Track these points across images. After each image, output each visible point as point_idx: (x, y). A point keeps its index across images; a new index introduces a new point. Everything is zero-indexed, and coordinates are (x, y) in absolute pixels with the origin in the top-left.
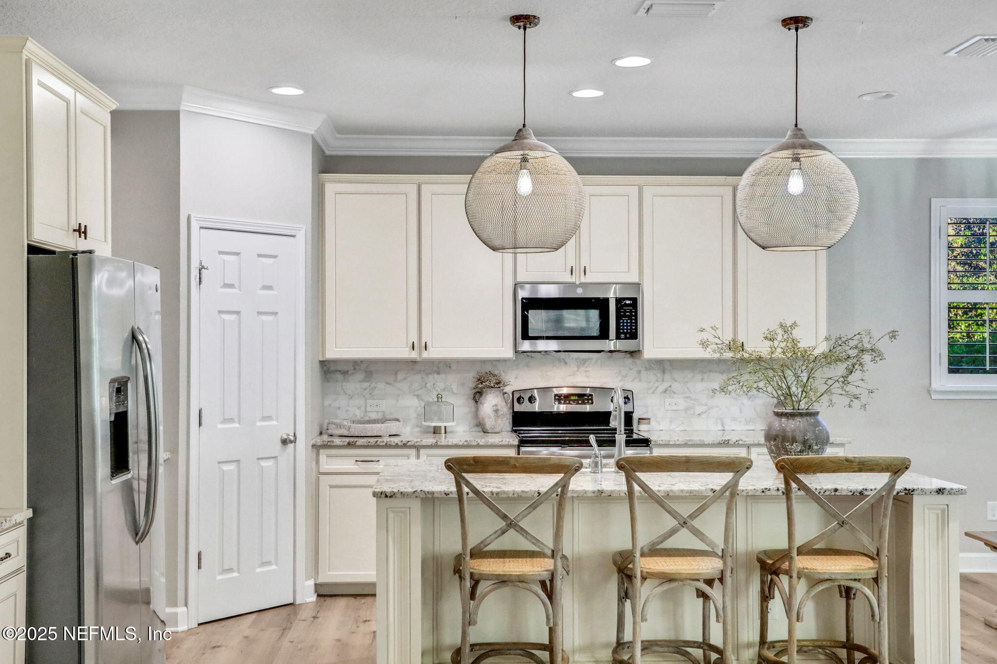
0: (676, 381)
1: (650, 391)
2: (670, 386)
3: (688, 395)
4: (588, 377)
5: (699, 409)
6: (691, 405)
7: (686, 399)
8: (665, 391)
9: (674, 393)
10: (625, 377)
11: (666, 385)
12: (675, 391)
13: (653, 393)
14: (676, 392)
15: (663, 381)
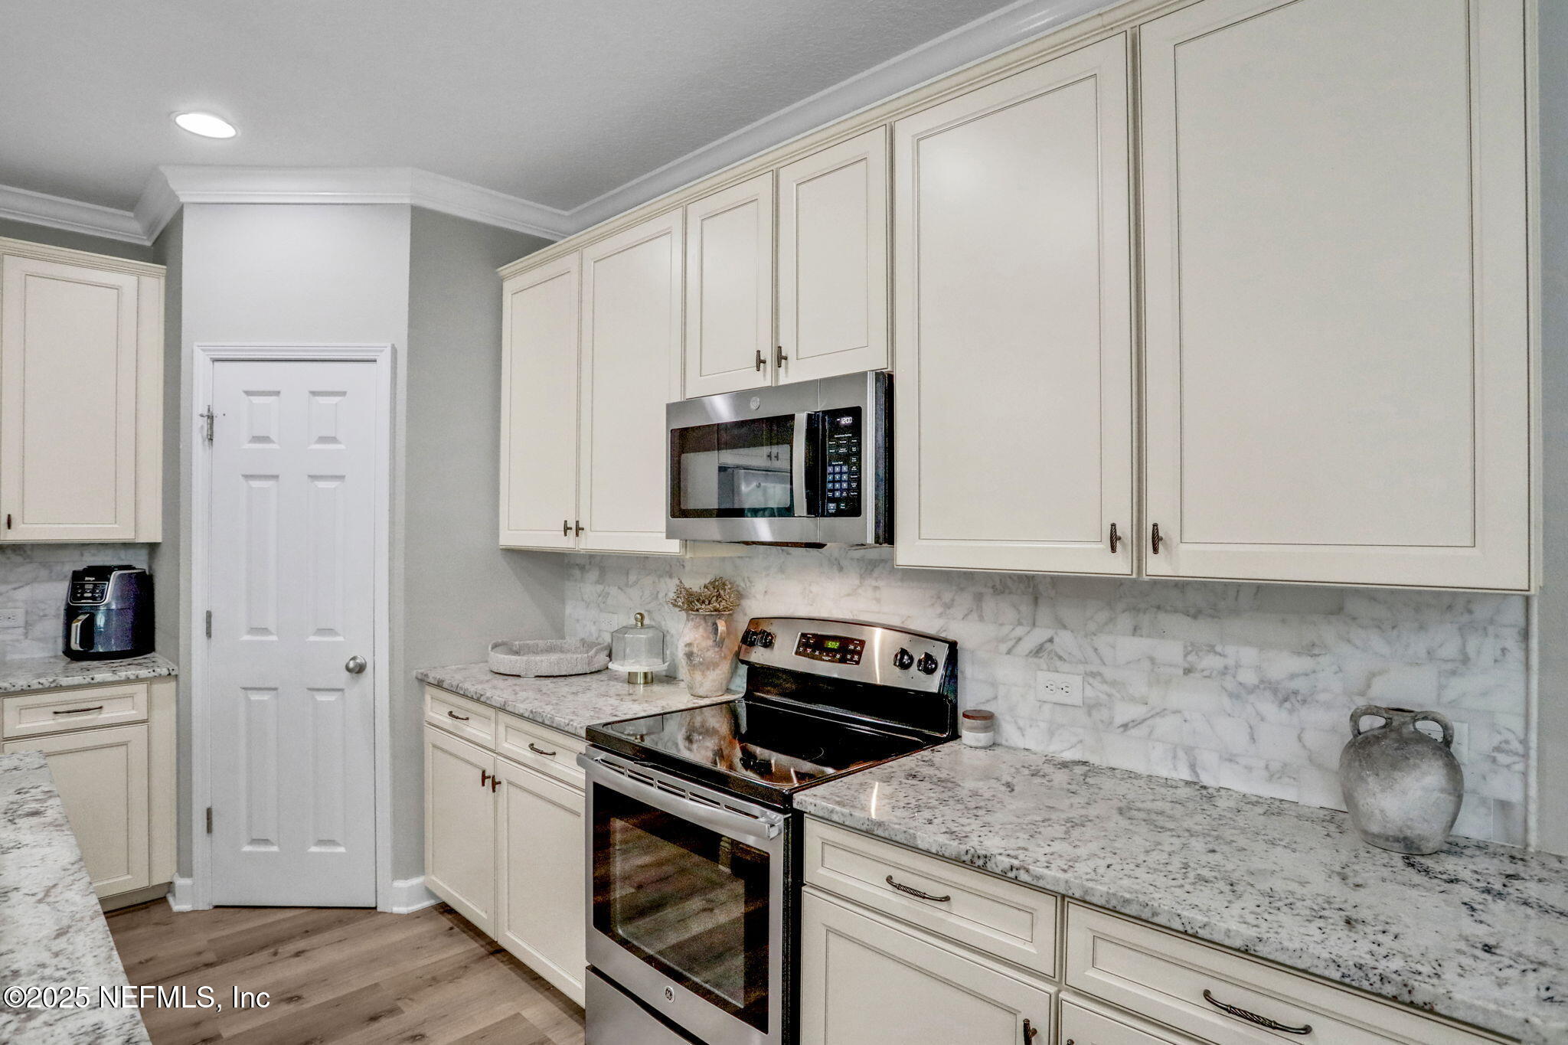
0: (1065, 627)
1: (1004, 648)
2: (1051, 640)
3: (1095, 670)
4: (878, 601)
5: (1125, 712)
6: (1103, 697)
7: (1091, 680)
8: (1038, 651)
9: (1060, 658)
10: (948, 606)
11: (1039, 635)
12: (1061, 654)
13: (1009, 652)
14: (1065, 656)
15: (1034, 625)
